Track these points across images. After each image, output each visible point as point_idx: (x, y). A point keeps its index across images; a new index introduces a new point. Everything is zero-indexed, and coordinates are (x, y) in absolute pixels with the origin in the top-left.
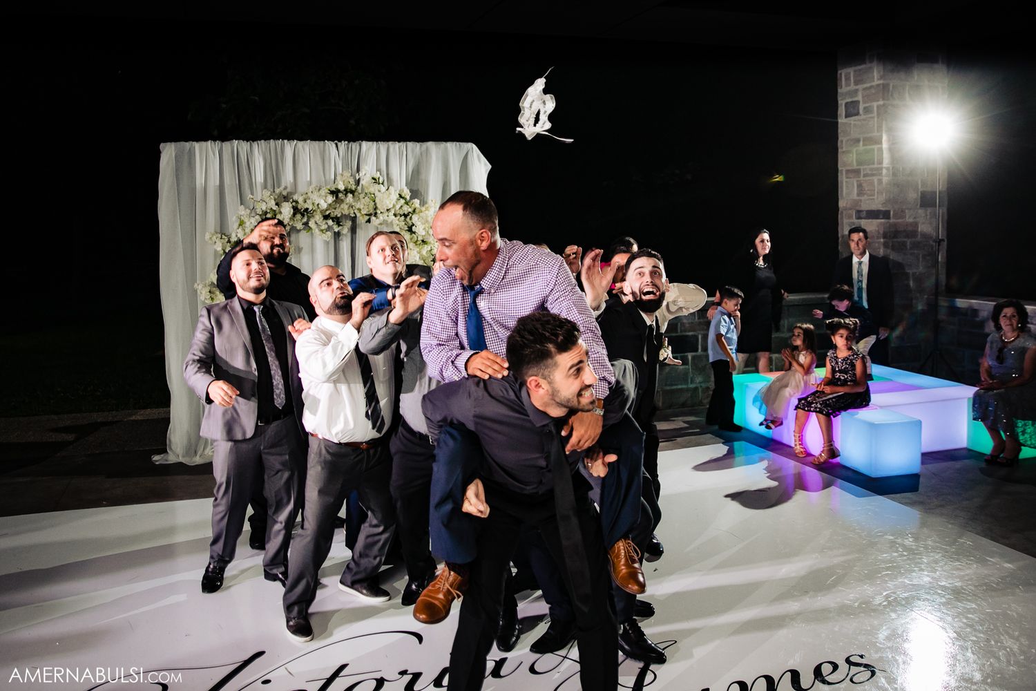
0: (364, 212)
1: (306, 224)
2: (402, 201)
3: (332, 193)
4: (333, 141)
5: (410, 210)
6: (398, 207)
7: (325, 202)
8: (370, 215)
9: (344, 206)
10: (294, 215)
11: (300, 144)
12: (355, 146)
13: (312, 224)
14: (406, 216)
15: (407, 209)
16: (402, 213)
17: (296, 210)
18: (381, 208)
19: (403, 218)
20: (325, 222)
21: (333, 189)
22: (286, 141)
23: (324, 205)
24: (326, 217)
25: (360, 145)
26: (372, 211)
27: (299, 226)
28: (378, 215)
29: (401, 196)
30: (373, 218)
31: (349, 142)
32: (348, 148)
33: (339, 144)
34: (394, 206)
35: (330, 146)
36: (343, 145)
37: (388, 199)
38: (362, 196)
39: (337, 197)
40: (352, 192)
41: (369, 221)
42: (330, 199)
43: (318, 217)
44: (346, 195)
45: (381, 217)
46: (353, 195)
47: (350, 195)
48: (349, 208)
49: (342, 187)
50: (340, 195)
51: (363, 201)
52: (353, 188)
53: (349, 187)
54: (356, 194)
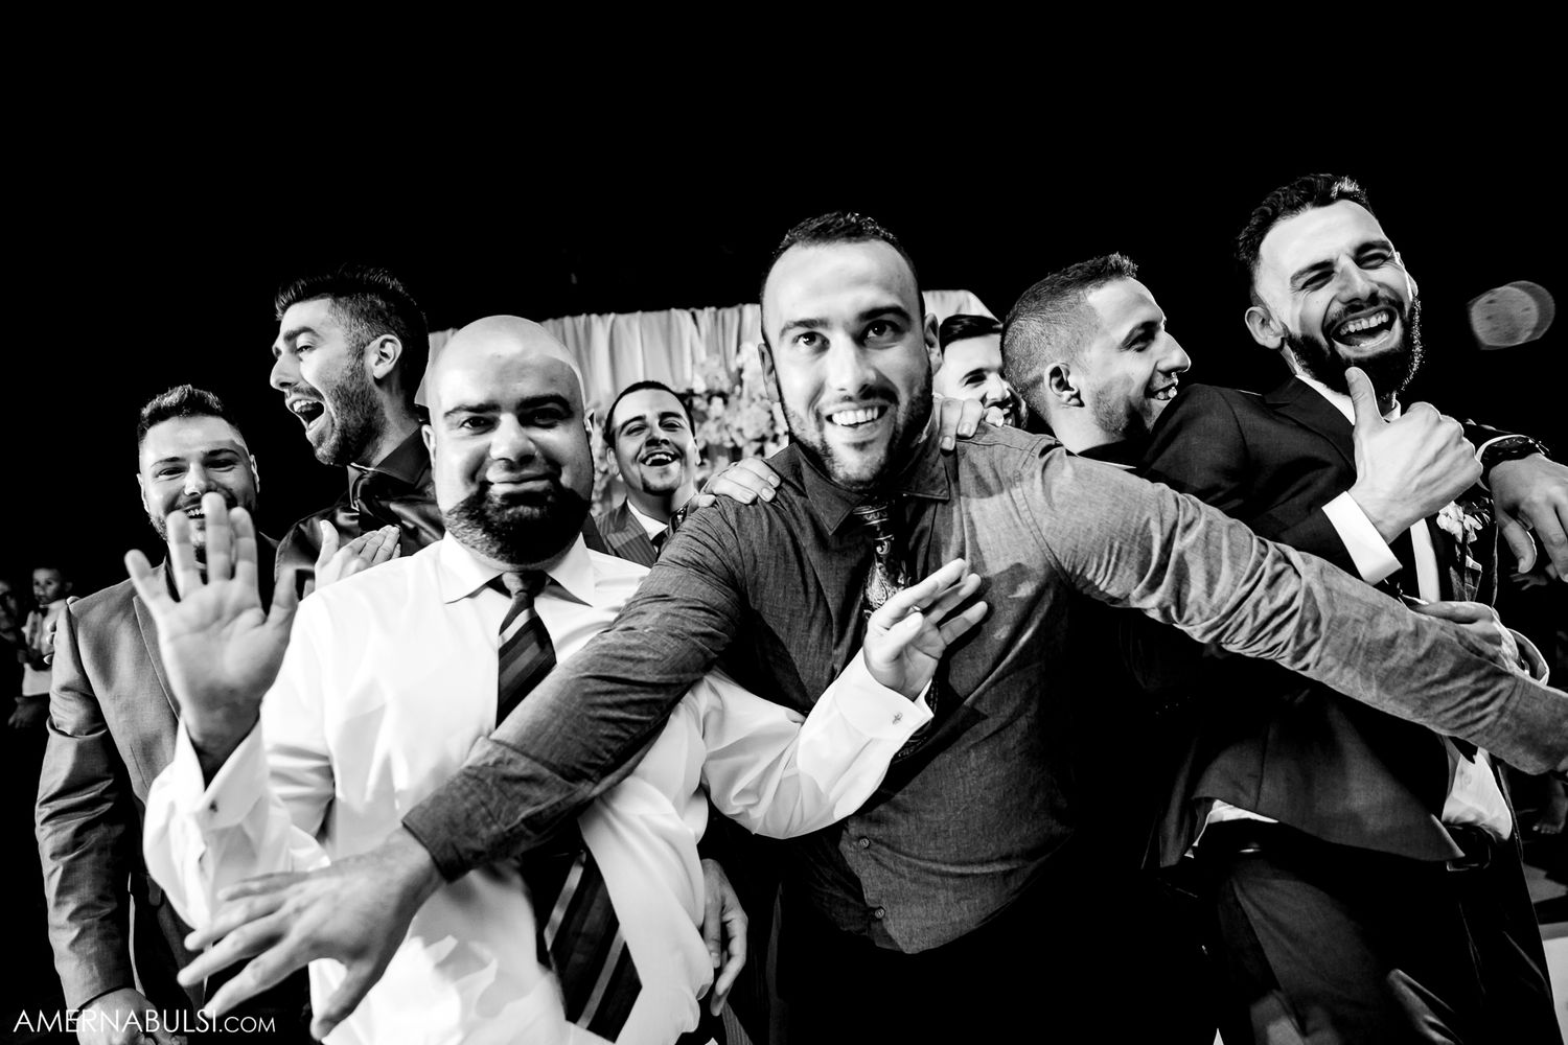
0: (750, 433)
4: (686, 308)
8: (763, 439)
9: (710, 426)
11: (622, 319)
12: (730, 314)
22: (594, 317)
25: (741, 312)
26: (765, 430)
28: (780, 439)
31: (718, 308)
32: (716, 318)
33: (699, 313)
35: (682, 317)
36: (706, 315)
38: (745, 401)
40: (723, 395)
44: (709, 401)
46: (726, 402)
47: (718, 402)
48: (719, 429)
49: (700, 387)
50: (697, 402)
51: (746, 412)
52: (726, 387)
53: (717, 387)
54: (732, 399)
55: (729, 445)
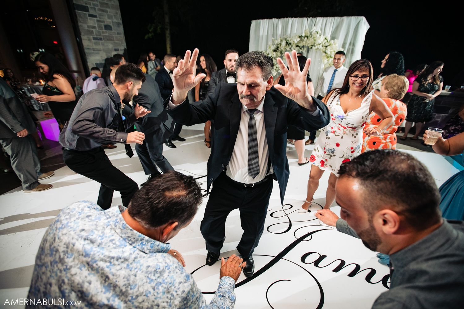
0: (310, 44)
1: (291, 48)
2: (326, 41)
3: (300, 37)
4: (306, 17)
5: (328, 44)
6: (323, 43)
7: (296, 40)
8: (312, 46)
9: (304, 42)
10: (286, 45)
11: (295, 19)
12: (314, 19)
13: (292, 49)
14: (326, 47)
15: (327, 44)
16: (325, 45)
17: (287, 43)
18: (317, 43)
19: (325, 47)
20: (296, 48)
21: (300, 36)
22: (290, 18)
23: (296, 42)
24: (297, 46)
26: (313, 44)
27: (288, 49)
29: (326, 39)
30: (313, 47)
32: (312, 20)
33: (308, 18)
34: (322, 43)
35: (305, 19)
36: (310, 19)
37: (321, 40)
38: (311, 38)
39: (301, 39)
40: (307, 37)
41: (312, 48)
42: (299, 39)
43: (294, 46)
44: (305, 38)
45: (316, 47)
47: (306, 38)
48: (305, 43)
49: (303, 35)
50: (302, 38)
51: (311, 40)
52: (308, 35)
53: (307, 35)
54: (309, 38)
55: (307, 46)
